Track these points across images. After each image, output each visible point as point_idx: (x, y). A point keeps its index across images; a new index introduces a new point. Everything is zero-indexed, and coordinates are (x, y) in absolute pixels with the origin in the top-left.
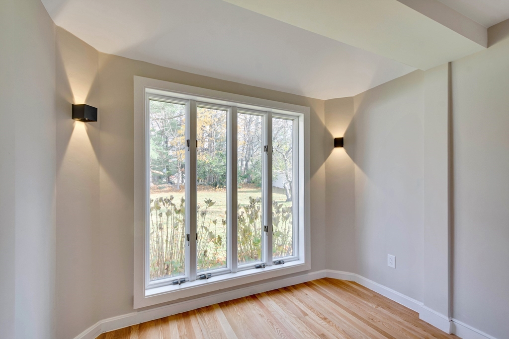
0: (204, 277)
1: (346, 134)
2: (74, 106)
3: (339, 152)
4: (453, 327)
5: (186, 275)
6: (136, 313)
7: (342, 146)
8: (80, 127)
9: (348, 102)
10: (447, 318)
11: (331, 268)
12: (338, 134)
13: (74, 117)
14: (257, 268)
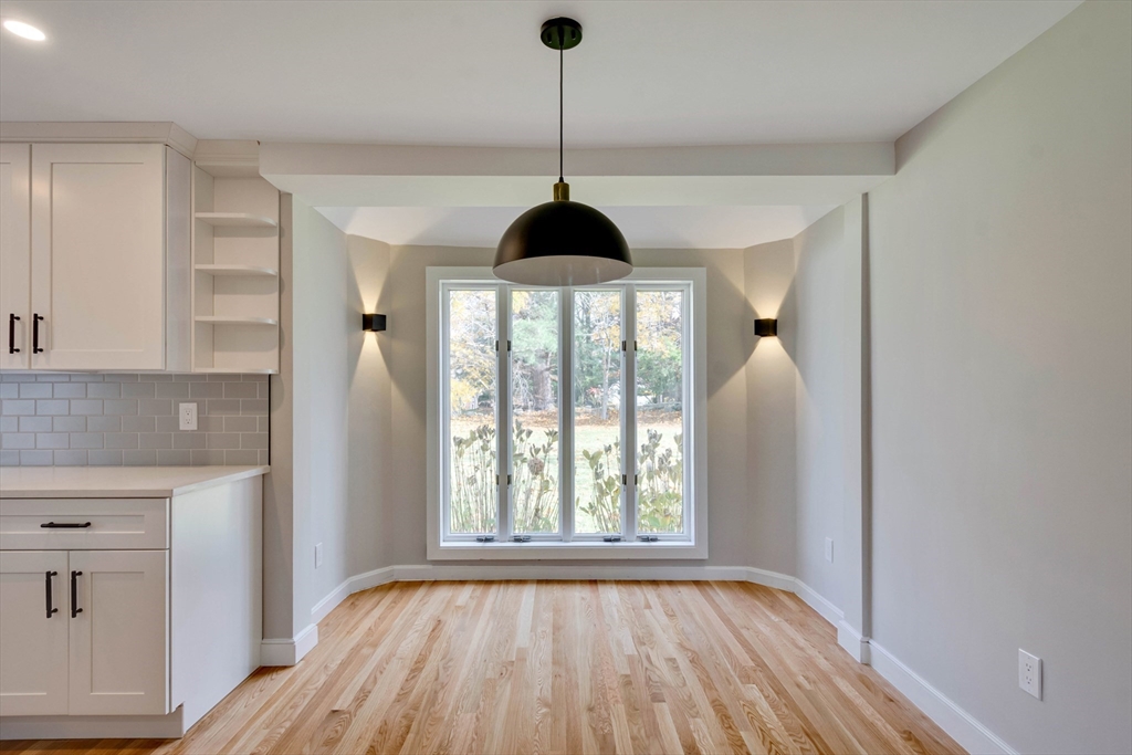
0: (517, 540)
1: (782, 310)
2: (364, 316)
3: (769, 346)
4: (867, 652)
5: (495, 532)
6: (430, 567)
7: (776, 334)
8: (371, 338)
9: (784, 246)
10: (859, 636)
11: (754, 565)
12: (768, 311)
13: (365, 328)
14: (607, 540)
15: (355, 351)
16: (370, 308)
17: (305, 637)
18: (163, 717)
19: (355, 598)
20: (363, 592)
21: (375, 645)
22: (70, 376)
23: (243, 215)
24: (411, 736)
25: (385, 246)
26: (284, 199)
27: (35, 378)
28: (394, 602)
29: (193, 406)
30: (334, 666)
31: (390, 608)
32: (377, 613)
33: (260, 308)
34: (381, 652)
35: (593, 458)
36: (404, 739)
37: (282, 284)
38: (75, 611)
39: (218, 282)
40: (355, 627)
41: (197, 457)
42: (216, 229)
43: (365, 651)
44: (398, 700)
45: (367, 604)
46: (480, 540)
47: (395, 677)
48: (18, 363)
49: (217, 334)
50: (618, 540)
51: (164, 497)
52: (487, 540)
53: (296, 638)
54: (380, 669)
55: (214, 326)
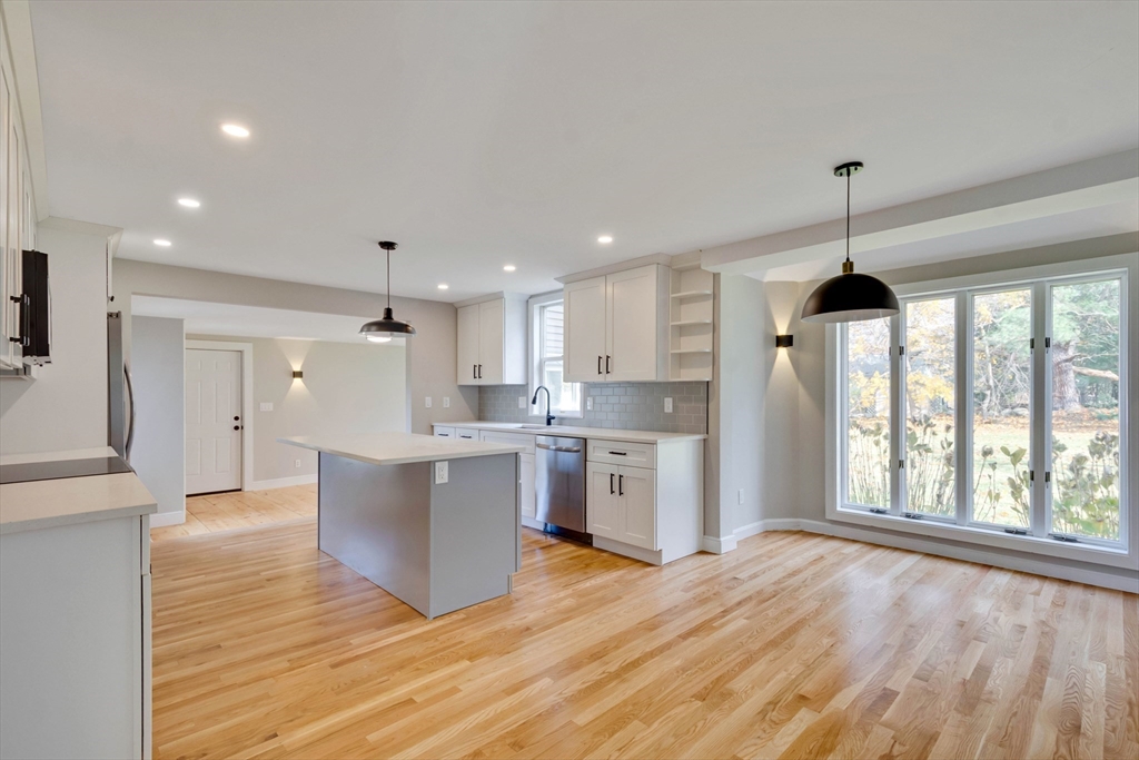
0: (908, 516)
2: (777, 337)
5: (887, 507)
6: (827, 524)
8: (783, 352)
13: (778, 345)
14: (1007, 531)
15: (770, 362)
16: (782, 331)
17: (729, 541)
18: (652, 551)
19: (768, 533)
20: (775, 532)
21: (771, 558)
22: (620, 384)
23: (694, 292)
24: (775, 599)
25: (794, 284)
26: (716, 277)
27: (607, 385)
28: (795, 541)
29: (671, 399)
30: (742, 560)
31: (790, 543)
32: (780, 543)
33: (701, 343)
34: (773, 561)
35: (1014, 455)
36: (770, 599)
37: (714, 327)
38: (621, 494)
39: (682, 330)
40: (762, 547)
41: (672, 427)
42: (682, 301)
43: (763, 559)
44: (774, 584)
45: (775, 538)
46: (872, 511)
47: (778, 573)
48: (601, 379)
49: (682, 359)
50: (1024, 533)
51: (654, 443)
52: (878, 512)
53: (722, 539)
54: (770, 568)
55: (680, 354)
